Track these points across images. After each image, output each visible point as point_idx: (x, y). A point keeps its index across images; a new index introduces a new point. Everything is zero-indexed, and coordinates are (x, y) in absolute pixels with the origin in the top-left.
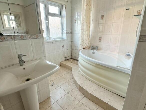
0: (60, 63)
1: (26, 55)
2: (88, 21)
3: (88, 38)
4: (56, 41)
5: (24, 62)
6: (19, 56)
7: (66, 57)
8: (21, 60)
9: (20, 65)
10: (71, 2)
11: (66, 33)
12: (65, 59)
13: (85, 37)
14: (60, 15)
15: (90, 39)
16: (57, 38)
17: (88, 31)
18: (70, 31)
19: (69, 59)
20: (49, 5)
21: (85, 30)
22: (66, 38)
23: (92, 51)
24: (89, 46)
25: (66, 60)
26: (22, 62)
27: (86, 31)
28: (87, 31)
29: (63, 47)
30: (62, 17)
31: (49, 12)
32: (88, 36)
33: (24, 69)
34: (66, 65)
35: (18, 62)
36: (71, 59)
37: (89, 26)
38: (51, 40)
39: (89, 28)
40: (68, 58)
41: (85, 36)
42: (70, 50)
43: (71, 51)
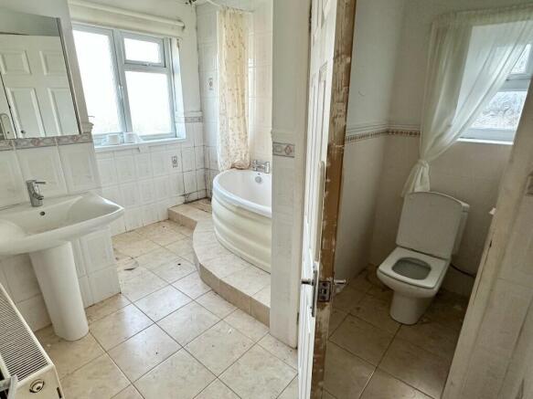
0: (168, 210)
1: (44, 183)
2: (237, 89)
3: (243, 137)
4: (150, 146)
5: (40, 198)
6: (30, 185)
7: (186, 193)
8: (35, 193)
9: (33, 206)
10: (197, 29)
11: (183, 120)
12: (183, 199)
13: (234, 135)
14: (164, 66)
15: (249, 139)
16: (155, 136)
17: (242, 119)
18: (199, 114)
19: (198, 200)
20: (125, 39)
21: (230, 116)
22: (185, 137)
23: (255, 174)
24: (248, 161)
25: (186, 203)
26: (36, 199)
27: (236, 119)
28: (238, 118)
29: (175, 162)
30: (171, 73)
31: (128, 58)
32: (242, 131)
33: (43, 214)
34: (182, 216)
35: (27, 198)
36: (205, 200)
37: (243, 104)
38: (136, 142)
39: (244, 108)
40: (194, 197)
41: (231, 133)
42: (202, 172)
43: (205, 176)
